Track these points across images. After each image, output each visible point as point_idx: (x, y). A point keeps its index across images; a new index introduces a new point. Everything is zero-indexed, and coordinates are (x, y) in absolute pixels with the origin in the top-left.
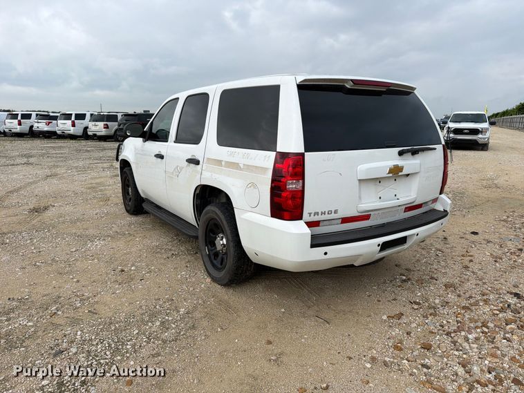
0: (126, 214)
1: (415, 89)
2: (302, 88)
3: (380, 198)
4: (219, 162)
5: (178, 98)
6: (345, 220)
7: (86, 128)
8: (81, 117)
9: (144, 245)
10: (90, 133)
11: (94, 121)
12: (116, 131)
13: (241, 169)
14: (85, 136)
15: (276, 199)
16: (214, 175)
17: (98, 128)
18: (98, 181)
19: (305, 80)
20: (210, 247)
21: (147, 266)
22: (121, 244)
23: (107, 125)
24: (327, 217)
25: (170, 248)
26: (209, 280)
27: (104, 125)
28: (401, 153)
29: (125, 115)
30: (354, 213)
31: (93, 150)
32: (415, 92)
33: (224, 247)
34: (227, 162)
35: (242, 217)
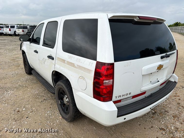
0: (26, 74)
1: (165, 21)
2: (111, 21)
3: (151, 82)
4: (63, 61)
5: (44, 23)
6: (134, 97)
7: (15, 32)
8: (13, 27)
9: (31, 93)
10: (17, 34)
11: (18, 29)
12: (27, 33)
13: (75, 67)
14: (15, 34)
15: (96, 89)
16: (61, 67)
17: (20, 31)
18: (16, 56)
19: (113, 17)
20: (61, 100)
21: (31, 107)
22: (20, 93)
23: (23, 30)
24: (125, 97)
25: (43, 95)
26: (61, 117)
27: (22, 30)
28: (162, 58)
29: (30, 26)
30: (139, 92)
31: (17, 41)
32: (164, 22)
33: (68, 102)
34: (68, 62)
35: (77, 93)
